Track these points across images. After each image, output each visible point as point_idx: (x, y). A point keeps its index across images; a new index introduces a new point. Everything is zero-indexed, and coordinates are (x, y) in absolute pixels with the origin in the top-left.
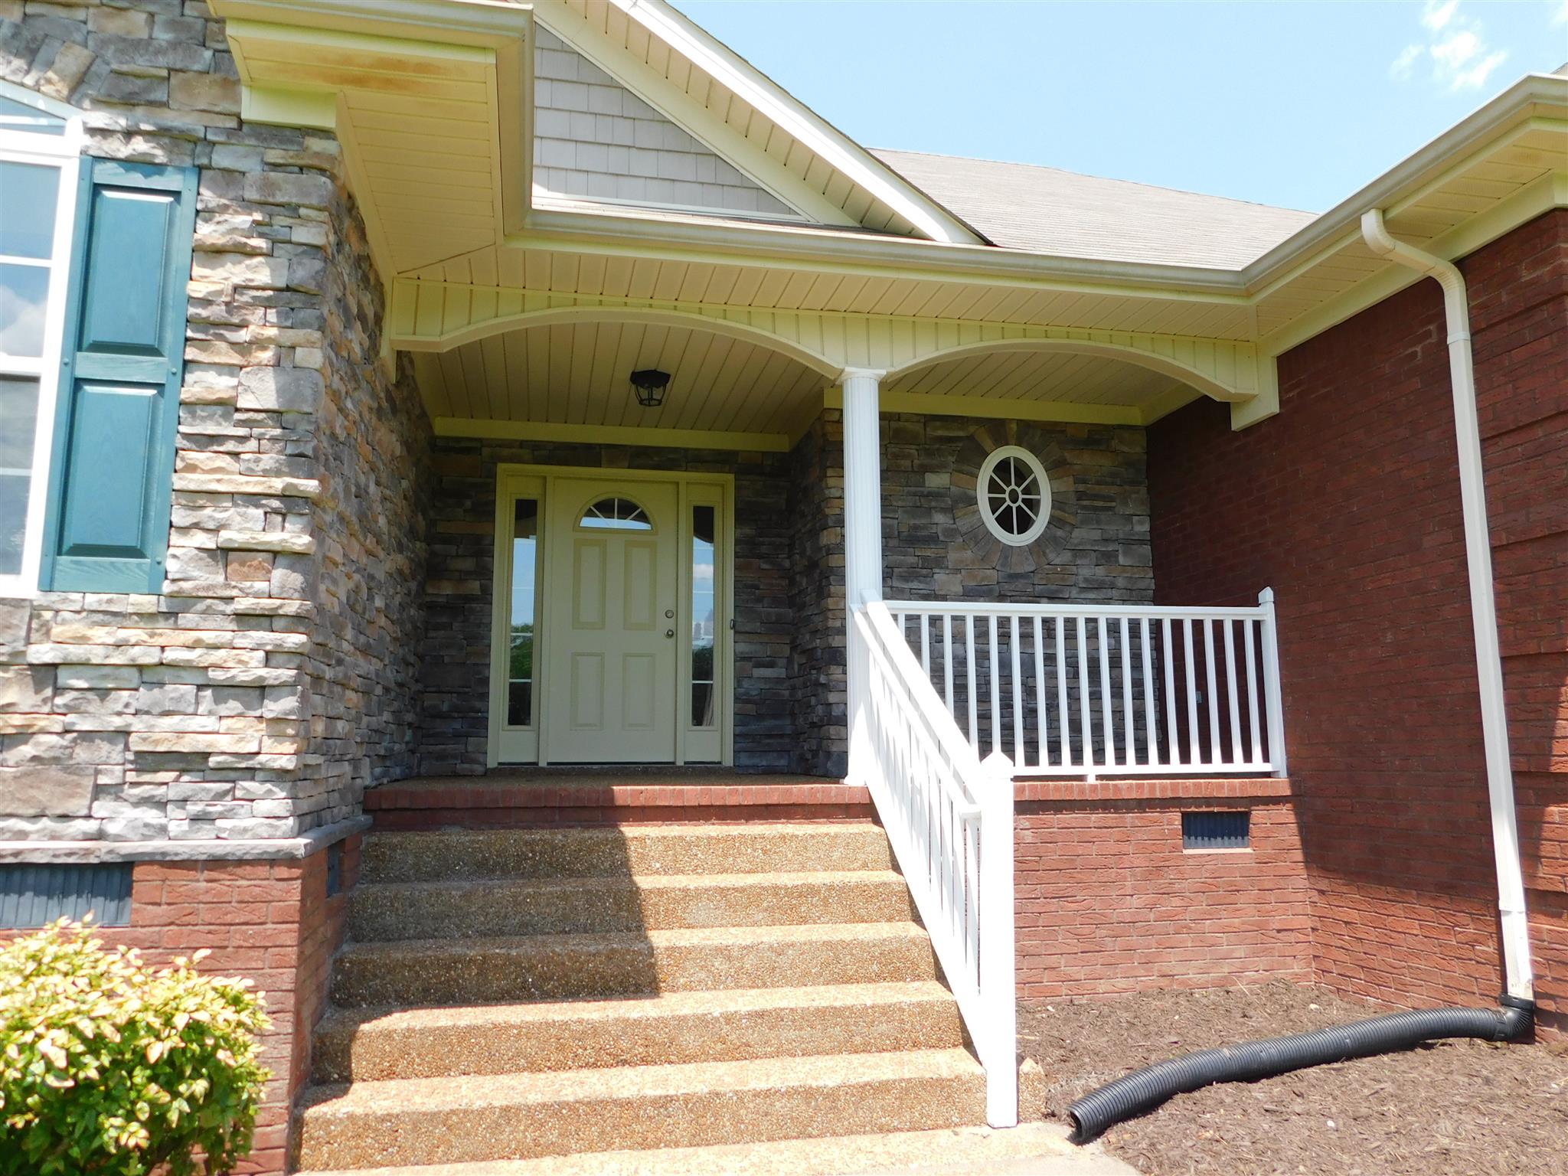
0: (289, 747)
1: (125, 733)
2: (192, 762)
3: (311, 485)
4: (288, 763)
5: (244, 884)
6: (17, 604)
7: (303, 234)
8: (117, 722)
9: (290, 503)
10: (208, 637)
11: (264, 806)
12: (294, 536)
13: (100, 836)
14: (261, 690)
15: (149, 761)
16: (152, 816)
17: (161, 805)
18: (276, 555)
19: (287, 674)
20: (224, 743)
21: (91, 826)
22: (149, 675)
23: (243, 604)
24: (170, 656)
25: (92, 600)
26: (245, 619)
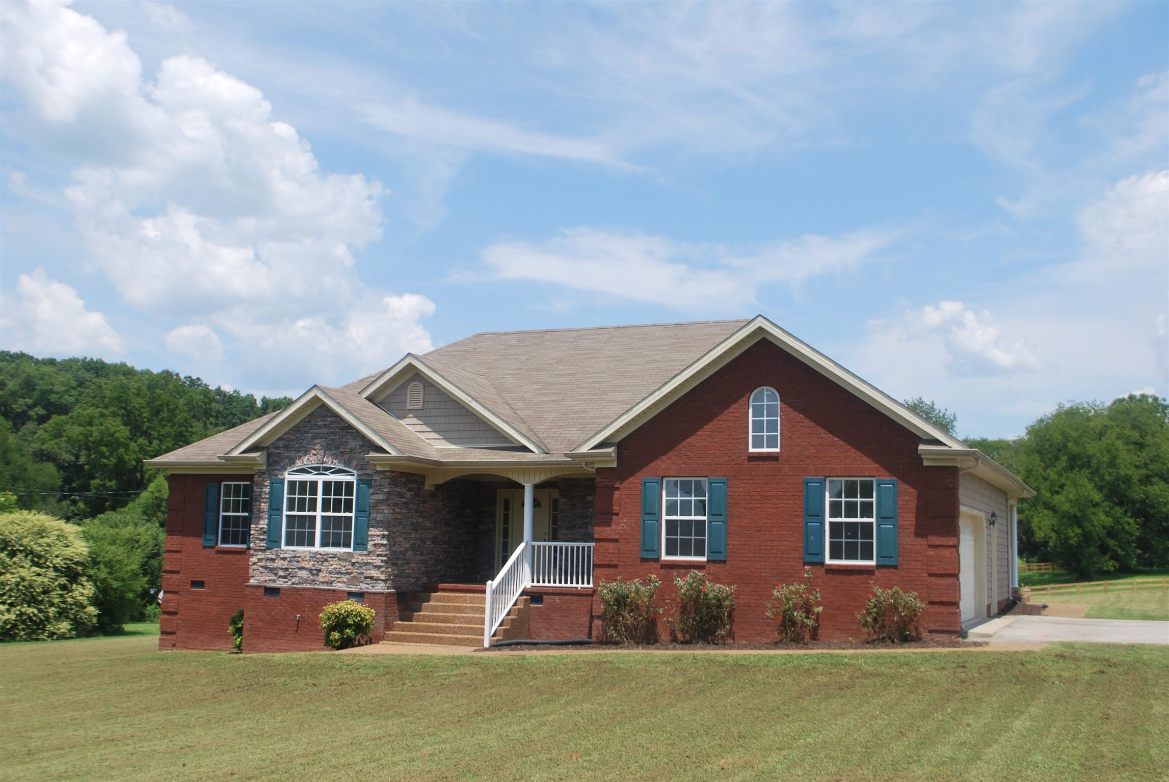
0: (384, 576)
1: (363, 573)
2: (372, 578)
3: (386, 533)
4: (384, 578)
5: (377, 597)
6: (350, 553)
7: (385, 490)
8: (362, 571)
9: (384, 536)
10: (373, 558)
11: (381, 585)
12: (385, 542)
13: (361, 588)
14: (380, 567)
15: (366, 578)
16: (367, 586)
17: (368, 584)
18: (382, 545)
19: (383, 564)
20: (375, 575)
21: (359, 587)
22: (367, 564)
23: (378, 553)
24: (369, 561)
25: (359, 552)
26: (378, 555)
